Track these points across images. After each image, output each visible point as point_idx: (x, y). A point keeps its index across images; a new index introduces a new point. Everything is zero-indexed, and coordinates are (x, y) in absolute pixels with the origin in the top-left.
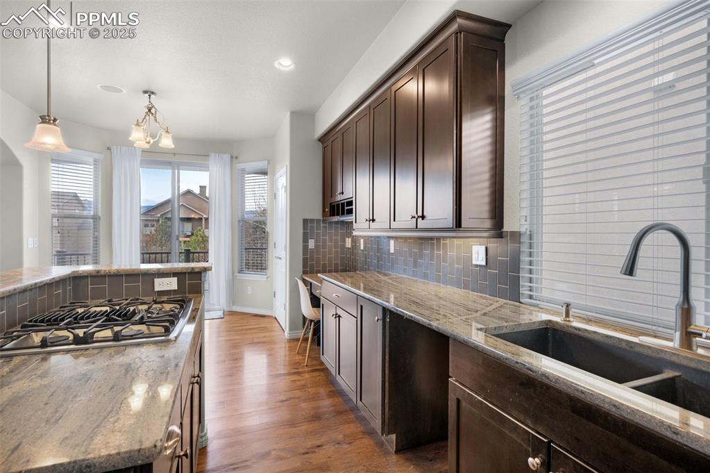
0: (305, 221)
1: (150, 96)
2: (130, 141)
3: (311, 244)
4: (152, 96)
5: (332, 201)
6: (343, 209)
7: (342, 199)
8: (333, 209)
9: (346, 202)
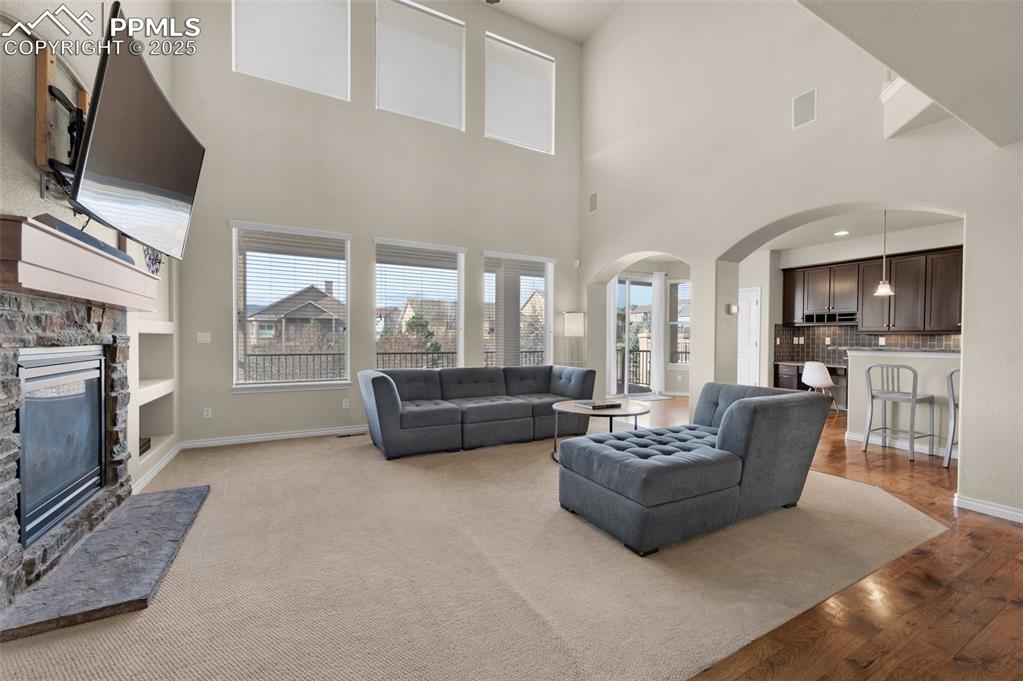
0: (775, 326)
3: (778, 341)
5: (807, 312)
6: (832, 318)
7: (832, 312)
8: (809, 318)
9: (840, 315)
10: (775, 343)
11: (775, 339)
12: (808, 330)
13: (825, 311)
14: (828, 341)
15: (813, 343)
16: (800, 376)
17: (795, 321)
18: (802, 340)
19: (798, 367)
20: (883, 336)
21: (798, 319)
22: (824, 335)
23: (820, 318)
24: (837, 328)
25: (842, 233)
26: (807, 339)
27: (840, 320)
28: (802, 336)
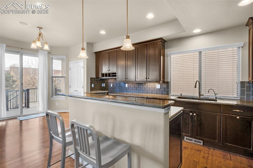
0: (91, 78)
1: (40, 29)
2: (31, 48)
3: (93, 85)
4: (41, 29)
8: (103, 75)
9: (112, 74)
10: (91, 87)
11: (91, 85)
12: (106, 80)
13: (107, 72)
14: (112, 85)
15: (108, 86)
17: (99, 76)
22: (110, 83)
23: (106, 75)
24: (114, 79)
25: (103, 32)
26: (106, 84)
27: (112, 76)
28: (105, 83)
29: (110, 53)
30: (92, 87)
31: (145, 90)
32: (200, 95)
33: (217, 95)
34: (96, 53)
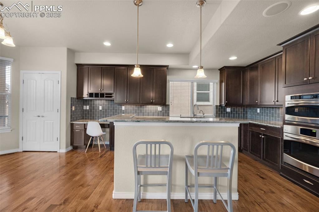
0: (71, 98)
3: (73, 108)
5: (90, 91)
6: (102, 95)
7: (103, 92)
8: (91, 95)
9: (106, 94)
10: (71, 109)
11: (71, 107)
12: (91, 102)
13: (98, 91)
14: (100, 108)
15: (94, 109)
16: (85, 129)
17: (84, 96)
18: (88, 107)
19: (85, 124)
20: (123, 105)
21: (85, 95)
22: (99, 105)
23: (97, 95)
24: (105, 101)
25: (107, 44)
26: (90, 107)
27: (106, 97)
28: (88, 105)
29: (104, 69)
30: (73, 110)
31: (146, 113)
32: (194, 115)
33: (205, 115)
34: (78, 65)
